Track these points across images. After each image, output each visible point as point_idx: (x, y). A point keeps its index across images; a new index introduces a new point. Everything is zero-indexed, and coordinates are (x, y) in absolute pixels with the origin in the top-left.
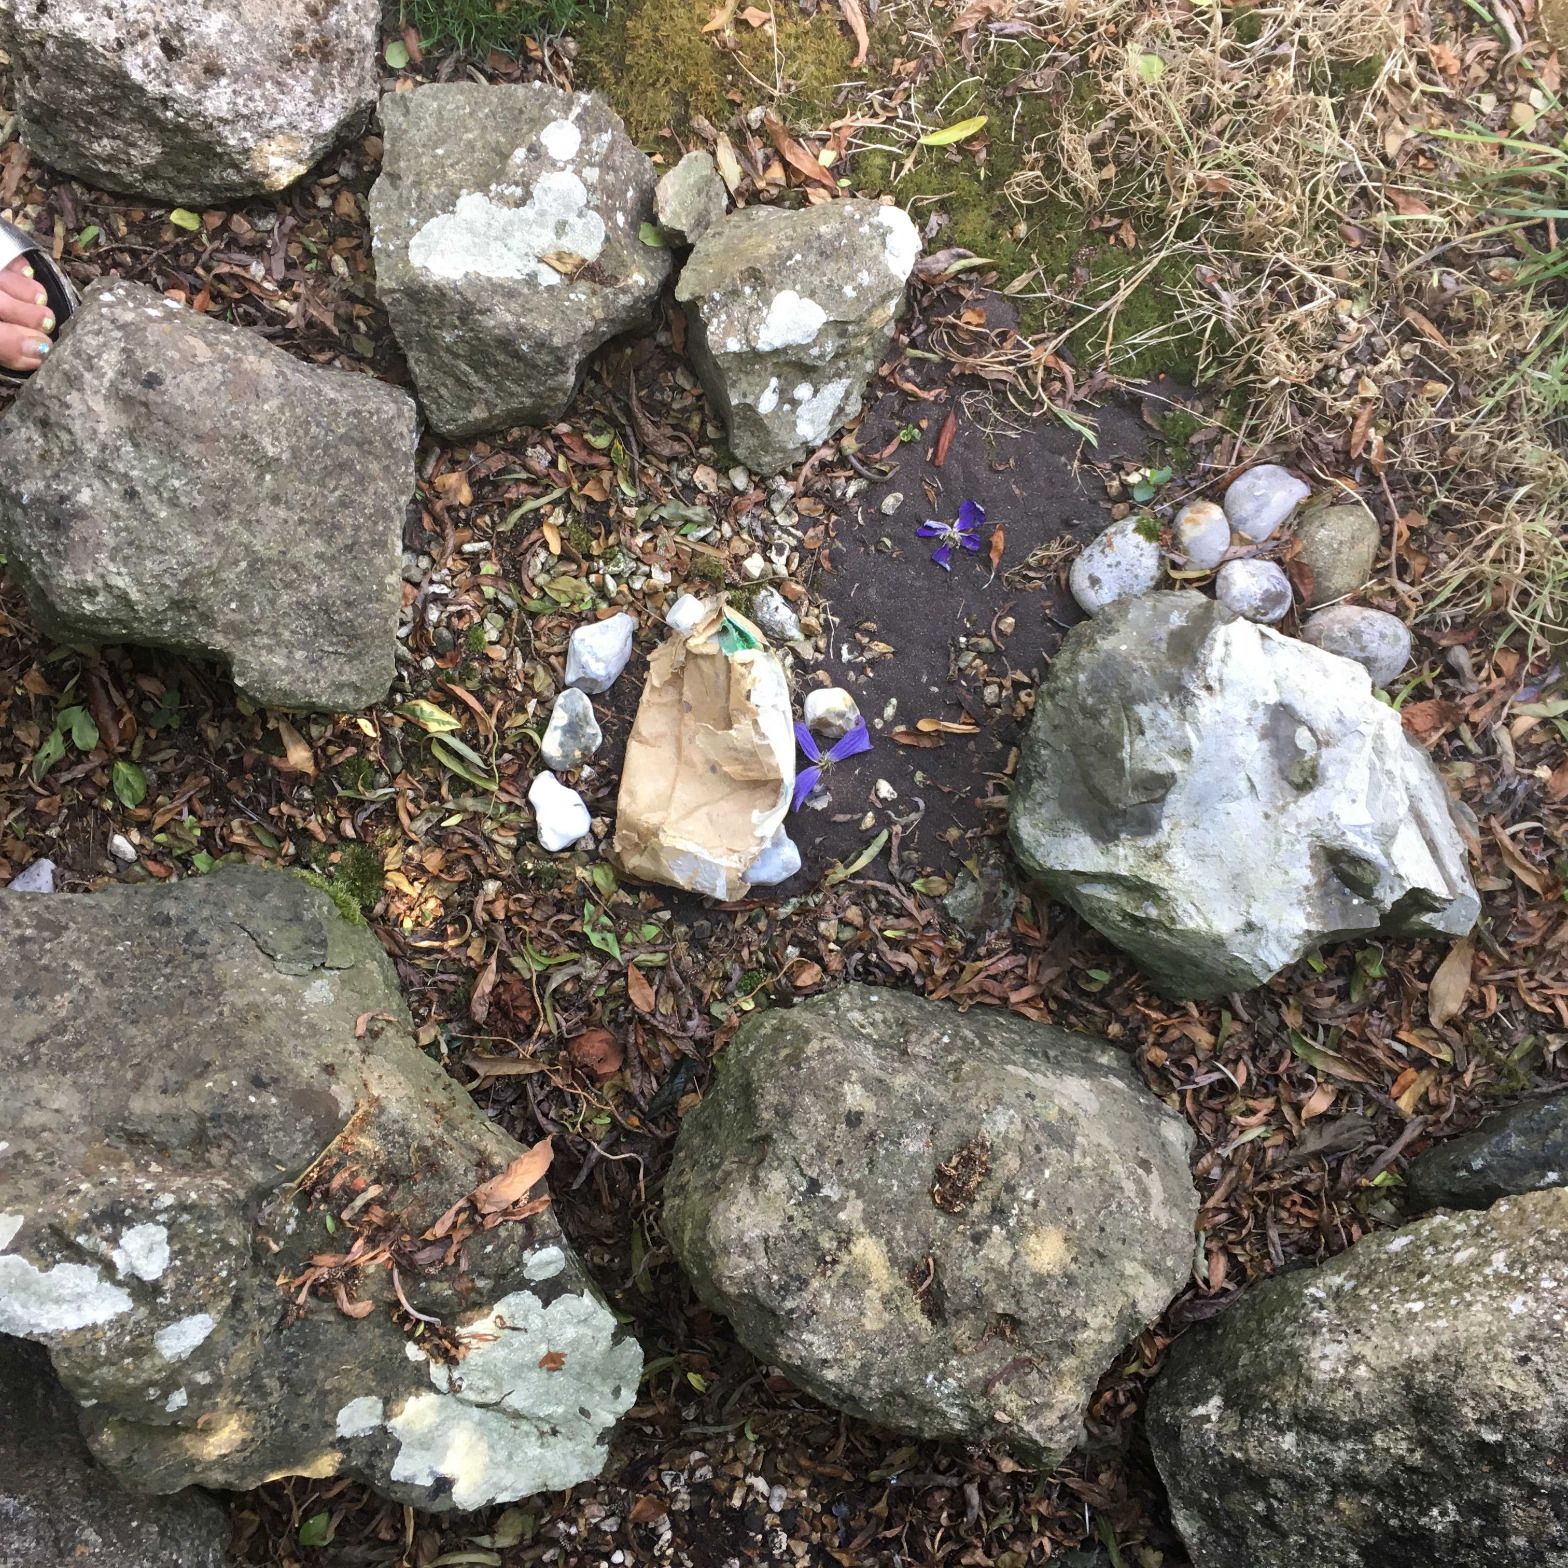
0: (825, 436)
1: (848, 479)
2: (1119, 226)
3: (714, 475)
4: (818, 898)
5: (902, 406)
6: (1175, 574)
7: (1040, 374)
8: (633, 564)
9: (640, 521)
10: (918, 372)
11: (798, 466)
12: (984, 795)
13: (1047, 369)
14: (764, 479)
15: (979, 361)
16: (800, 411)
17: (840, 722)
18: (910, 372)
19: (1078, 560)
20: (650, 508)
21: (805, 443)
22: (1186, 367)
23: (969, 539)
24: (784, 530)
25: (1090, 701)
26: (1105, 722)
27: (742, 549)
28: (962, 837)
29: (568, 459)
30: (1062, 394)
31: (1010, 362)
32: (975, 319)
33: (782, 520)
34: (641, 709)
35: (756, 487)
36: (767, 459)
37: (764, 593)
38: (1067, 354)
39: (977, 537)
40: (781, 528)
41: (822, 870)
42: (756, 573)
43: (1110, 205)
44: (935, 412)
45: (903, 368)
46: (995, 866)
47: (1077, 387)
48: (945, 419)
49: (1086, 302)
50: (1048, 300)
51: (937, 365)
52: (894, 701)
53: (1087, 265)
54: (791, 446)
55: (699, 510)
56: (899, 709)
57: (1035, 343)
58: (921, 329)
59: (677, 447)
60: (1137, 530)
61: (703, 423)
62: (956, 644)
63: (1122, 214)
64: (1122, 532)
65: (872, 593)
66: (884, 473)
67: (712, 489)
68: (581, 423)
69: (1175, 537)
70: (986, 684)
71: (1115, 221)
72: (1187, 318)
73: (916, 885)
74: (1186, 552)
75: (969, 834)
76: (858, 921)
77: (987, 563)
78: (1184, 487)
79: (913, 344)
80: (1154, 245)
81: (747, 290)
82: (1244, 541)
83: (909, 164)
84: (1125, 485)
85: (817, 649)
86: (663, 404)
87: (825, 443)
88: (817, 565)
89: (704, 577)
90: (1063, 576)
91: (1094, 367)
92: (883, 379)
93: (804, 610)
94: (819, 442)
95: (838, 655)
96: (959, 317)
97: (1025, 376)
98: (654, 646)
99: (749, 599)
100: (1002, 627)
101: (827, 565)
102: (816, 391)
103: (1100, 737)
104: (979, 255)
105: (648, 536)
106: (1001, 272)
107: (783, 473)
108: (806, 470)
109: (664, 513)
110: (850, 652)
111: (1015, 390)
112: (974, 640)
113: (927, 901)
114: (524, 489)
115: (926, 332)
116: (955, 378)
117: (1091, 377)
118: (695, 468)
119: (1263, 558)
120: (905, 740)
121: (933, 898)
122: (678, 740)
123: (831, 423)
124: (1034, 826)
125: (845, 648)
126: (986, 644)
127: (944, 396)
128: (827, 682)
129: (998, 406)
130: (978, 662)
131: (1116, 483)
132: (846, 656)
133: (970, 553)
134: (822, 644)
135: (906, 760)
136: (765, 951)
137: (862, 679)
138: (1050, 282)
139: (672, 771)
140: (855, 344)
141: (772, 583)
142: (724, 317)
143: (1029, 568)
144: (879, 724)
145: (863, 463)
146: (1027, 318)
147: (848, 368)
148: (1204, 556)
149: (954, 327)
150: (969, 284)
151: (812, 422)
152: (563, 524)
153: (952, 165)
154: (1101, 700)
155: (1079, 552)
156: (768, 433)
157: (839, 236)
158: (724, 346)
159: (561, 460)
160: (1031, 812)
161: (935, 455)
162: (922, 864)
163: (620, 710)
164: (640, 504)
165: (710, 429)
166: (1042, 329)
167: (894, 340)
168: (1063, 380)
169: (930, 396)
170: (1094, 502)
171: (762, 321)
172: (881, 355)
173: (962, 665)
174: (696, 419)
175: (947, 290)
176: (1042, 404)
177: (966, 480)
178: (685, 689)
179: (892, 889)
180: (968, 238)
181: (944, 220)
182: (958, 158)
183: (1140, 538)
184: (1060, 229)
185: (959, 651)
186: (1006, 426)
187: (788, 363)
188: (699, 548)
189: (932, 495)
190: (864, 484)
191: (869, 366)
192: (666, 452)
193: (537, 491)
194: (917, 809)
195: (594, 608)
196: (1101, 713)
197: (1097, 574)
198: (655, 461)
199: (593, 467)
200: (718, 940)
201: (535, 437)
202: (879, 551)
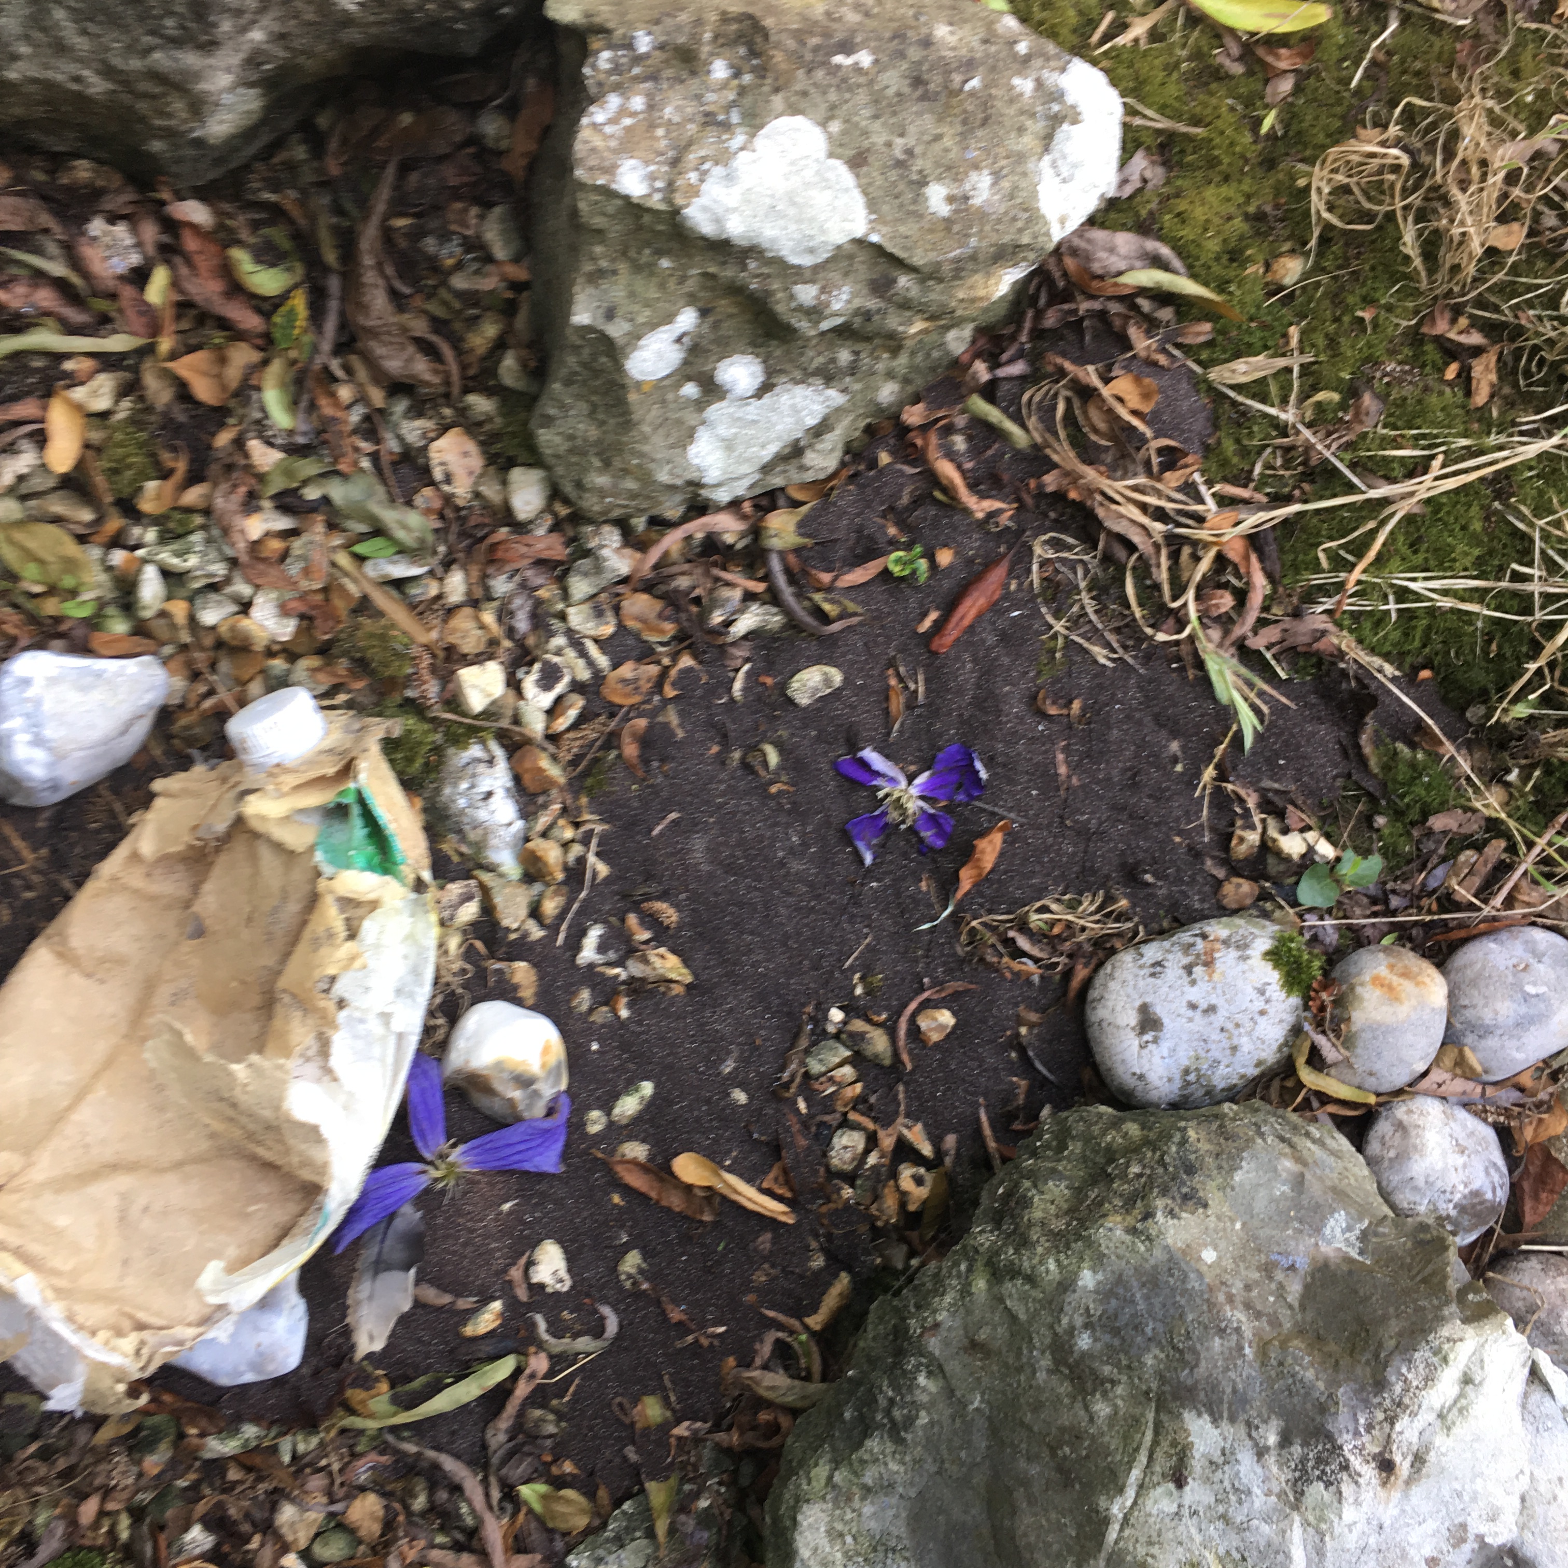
0: (740, 489)
1: (749, 597)
2: (1477, 351)
3: (476, 462)
4: (306, 1444)
5: (917, 502)
6: (1308, 1076)
7: (1205, 565)
8: (219, 569)
9: (277, 485)
10: (975, 450)
11: (659, 524)
12: (746, 1362)
13: (1221, 561)
14: (578, 518)
15: (1106, 484)
16: (716, 411)
17: (516, 1094)
18: (960, 442)
19: (1126, 959)
20: (308, 467)
21: (696, 484)
22: (1480, 677)
23: (932, 820)
24: (576, 641)
25: (1084, 1342)
26: (1102, 1409)
27: (470, 643)
28: (665, 1428)
29: (175, 284)
30: (1226, 622)
31: (1160, 515)
32: (1134, 401)
33: (578, 618)
34: (91, 886)
35: (556, 527)
36: (602, 480)
37: (475, 751)
38: (1271, 549)
39: (950, 823)
40: (570, 633)
41: (341, 1387)
42: (476, 702)
43: (1480, 303)
44: (974, 544)
45: (949, 430)
46: (705, 1519)
47: (1262, 623)
48: (990, 564)
49: (1353, 466)
50: (1283, 429)
51: (1019, 456)
52: (647, 1088)
53: (1383, 397)
54: (663, 477)
55: (414, 519)
56: (651, 1108)
57: (1224, 501)
58: (1017, 368)
59: (421, 367)
60: (1274, 956)
61: (500, 346)
62: (821, 1018)
63: (1493, 330)
64: (1242, 946)
65: (698, 845)
66: (824, 618)
67: (461, 490)
68: (240, 222)
69: (1340, 1002)
70: (845, 1124)
71: (1475, 338)
72: (1535, 588)
73: (527, 1492)
74: (1348, 1042)
75: (682, 1430)
76: (371, 1528)
77: (948, 883)
78: (1374, 901)
79: (989, 392)
80: (1529, 419)
81: (720, 70)
82: (1461, 1067)
83: (1139, 29)
84: (1266, 847)
85: (535, 912)
86: (434, 266)
87: (735, 505)
88: (611, 740)
89: (362, 665)
90: (1081, 973)
91: (1311, 596)
92: (903, 430)
93: (543, 820)
94: (723, 496)
95: (575, 944)
96: (1107, 381)
97: (1175, 556)
98: (184, 764)
99: (437, 750)
100: (924, 1023)
101: (631, 750)
102: (765, 388)
103: (1076, 1436)
104: (1194, 276)
105: (283, 523)
106: (1222, 332)
107: (623, 524)
108: (672, 541)
109: (338, 492)
110: (602, 948)
111: (1143, 570)
112: (858, 1025)
113: (536, 1537)
114: (45, 298)
115: (1023, 380)
116: (1041, 494)
117: (1297, 614)
118: (444, 429)
119: (1481, 1115)
120: (636, 1180)
121: (551, 1531)
122: (149, 987)
123: (766, 469)
124: (835, 1535)
125: (594, 934)
126: (879, 1042)
127: (1005, 520)
128: (527, 993)
129: (1099, 590)
130: (847, 1071)
131: (1253, 838)
132: (589, 952)
133: (923, 848)
134: (550, 907)
135: (621, 1218)
136: (137, 1513)
137: (602, 1015)
138: (1304, 397)
139: (101, 1048)
140: (893, 322)
141: (502, 737)
142: (638, 103)
143: (1023, 927)
144: (596, 1121)
145: (792, 579)
146: (1229, 447)
147: (853, 370)
148: (1378, 1066)
149: (1086, 393)
150: (1151, 324)
151: (729, 445)
152: (104, 415)
153: (1218, 75)
154: (1111, 1353)
155: (1132, 941)
156: (627, 423)
157: (969, 66)
158: (611, 170)
159: (160, 278)
160: (842, 1498)
161: (939, 626)
162: (560, 1453)
163: (58, 862)
164: (294, 450)
165: (509, 363)
166: (1244, 479)
167: (958, 366)
168: (1241, 597)
169: (980, 507)
170: (1196, 854)
171: (723, 158)
172: (919, 382)
173: (816, 1067)
174: (490, 330)
175: (1102, 316)
176: (1181, 623)
177: (979, 703)
178: (208, 887)
179: (472, 1484)
180: (1187, 233)
181: (1157, 175)
182: (1237, 69)
183: (1272, 976)
184: (1368, 301)
185: (820, 1035)
186: (1094, 635)
187: (736, 291)
188: (382, 600)
189: (897, 703)
190: (776, 620)
191: (887, 393)
192: (394, 365)
193: (75, 316)
194: (598, 1331)
195: (94, 623)
196: (1102, 1384)
197: (1160, 1010)
198: (362, 373)
199: (224, 324)
200: (45, 1455)
201: (120, 201)
202: (746, 766)
